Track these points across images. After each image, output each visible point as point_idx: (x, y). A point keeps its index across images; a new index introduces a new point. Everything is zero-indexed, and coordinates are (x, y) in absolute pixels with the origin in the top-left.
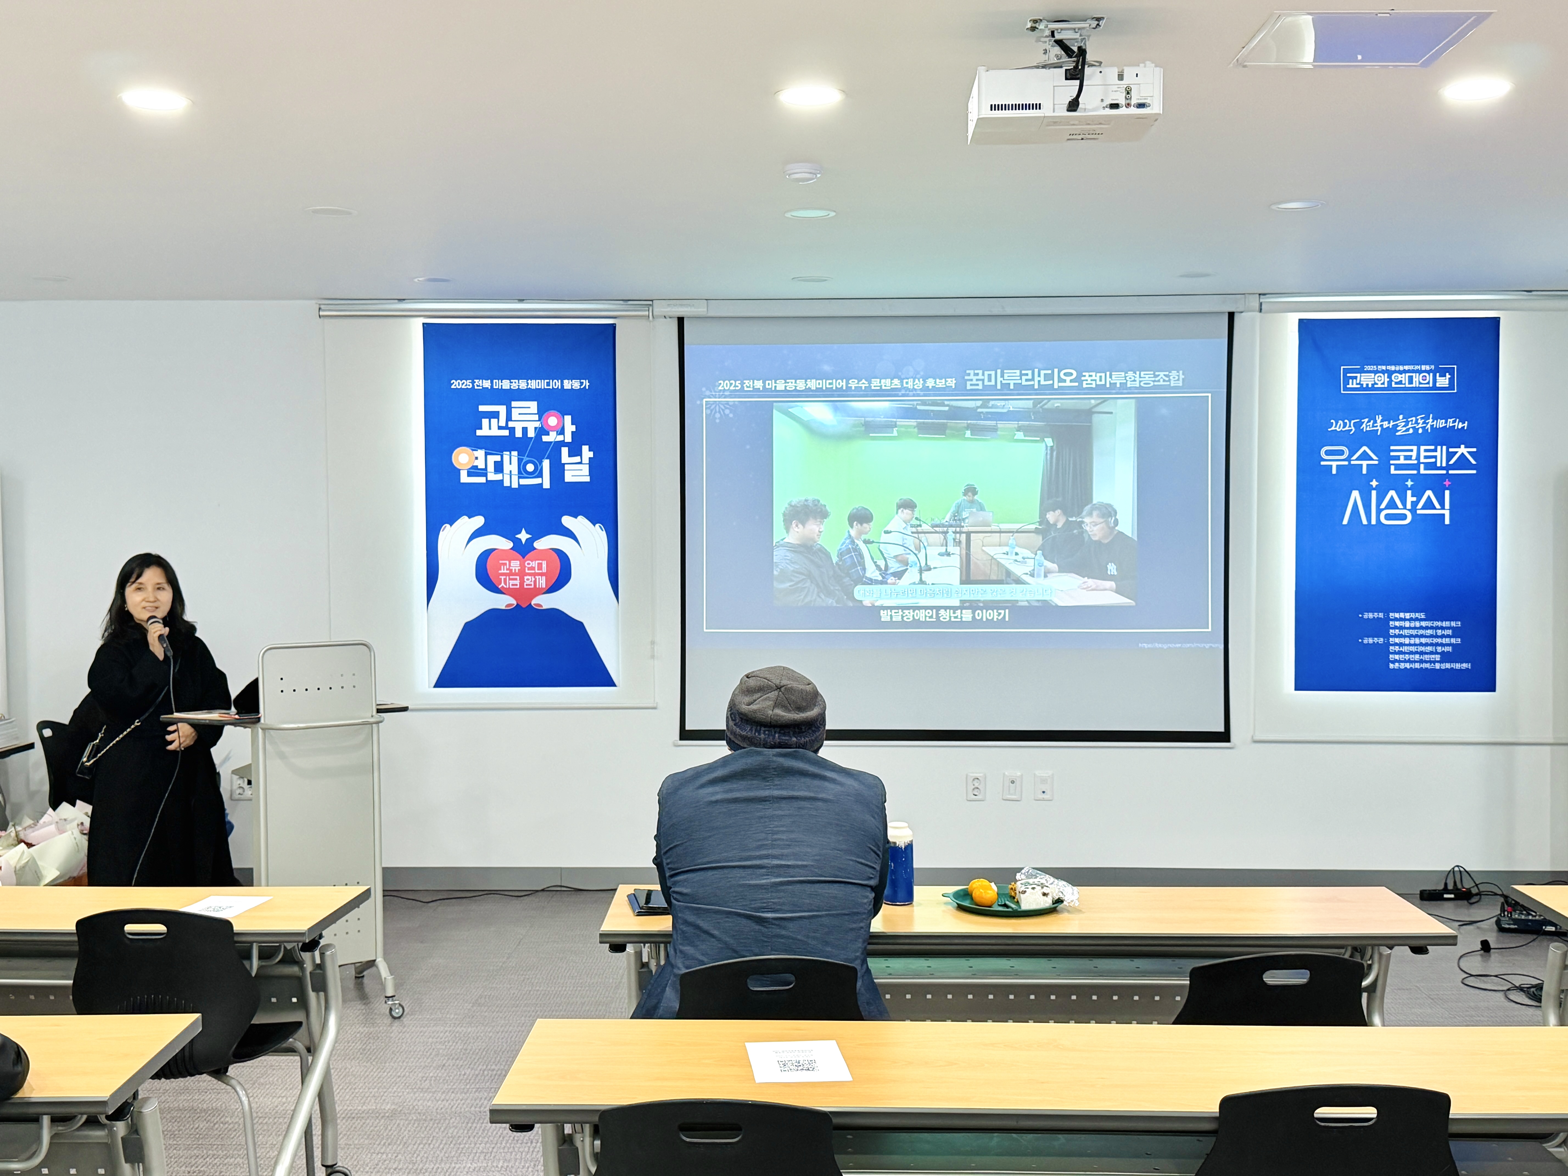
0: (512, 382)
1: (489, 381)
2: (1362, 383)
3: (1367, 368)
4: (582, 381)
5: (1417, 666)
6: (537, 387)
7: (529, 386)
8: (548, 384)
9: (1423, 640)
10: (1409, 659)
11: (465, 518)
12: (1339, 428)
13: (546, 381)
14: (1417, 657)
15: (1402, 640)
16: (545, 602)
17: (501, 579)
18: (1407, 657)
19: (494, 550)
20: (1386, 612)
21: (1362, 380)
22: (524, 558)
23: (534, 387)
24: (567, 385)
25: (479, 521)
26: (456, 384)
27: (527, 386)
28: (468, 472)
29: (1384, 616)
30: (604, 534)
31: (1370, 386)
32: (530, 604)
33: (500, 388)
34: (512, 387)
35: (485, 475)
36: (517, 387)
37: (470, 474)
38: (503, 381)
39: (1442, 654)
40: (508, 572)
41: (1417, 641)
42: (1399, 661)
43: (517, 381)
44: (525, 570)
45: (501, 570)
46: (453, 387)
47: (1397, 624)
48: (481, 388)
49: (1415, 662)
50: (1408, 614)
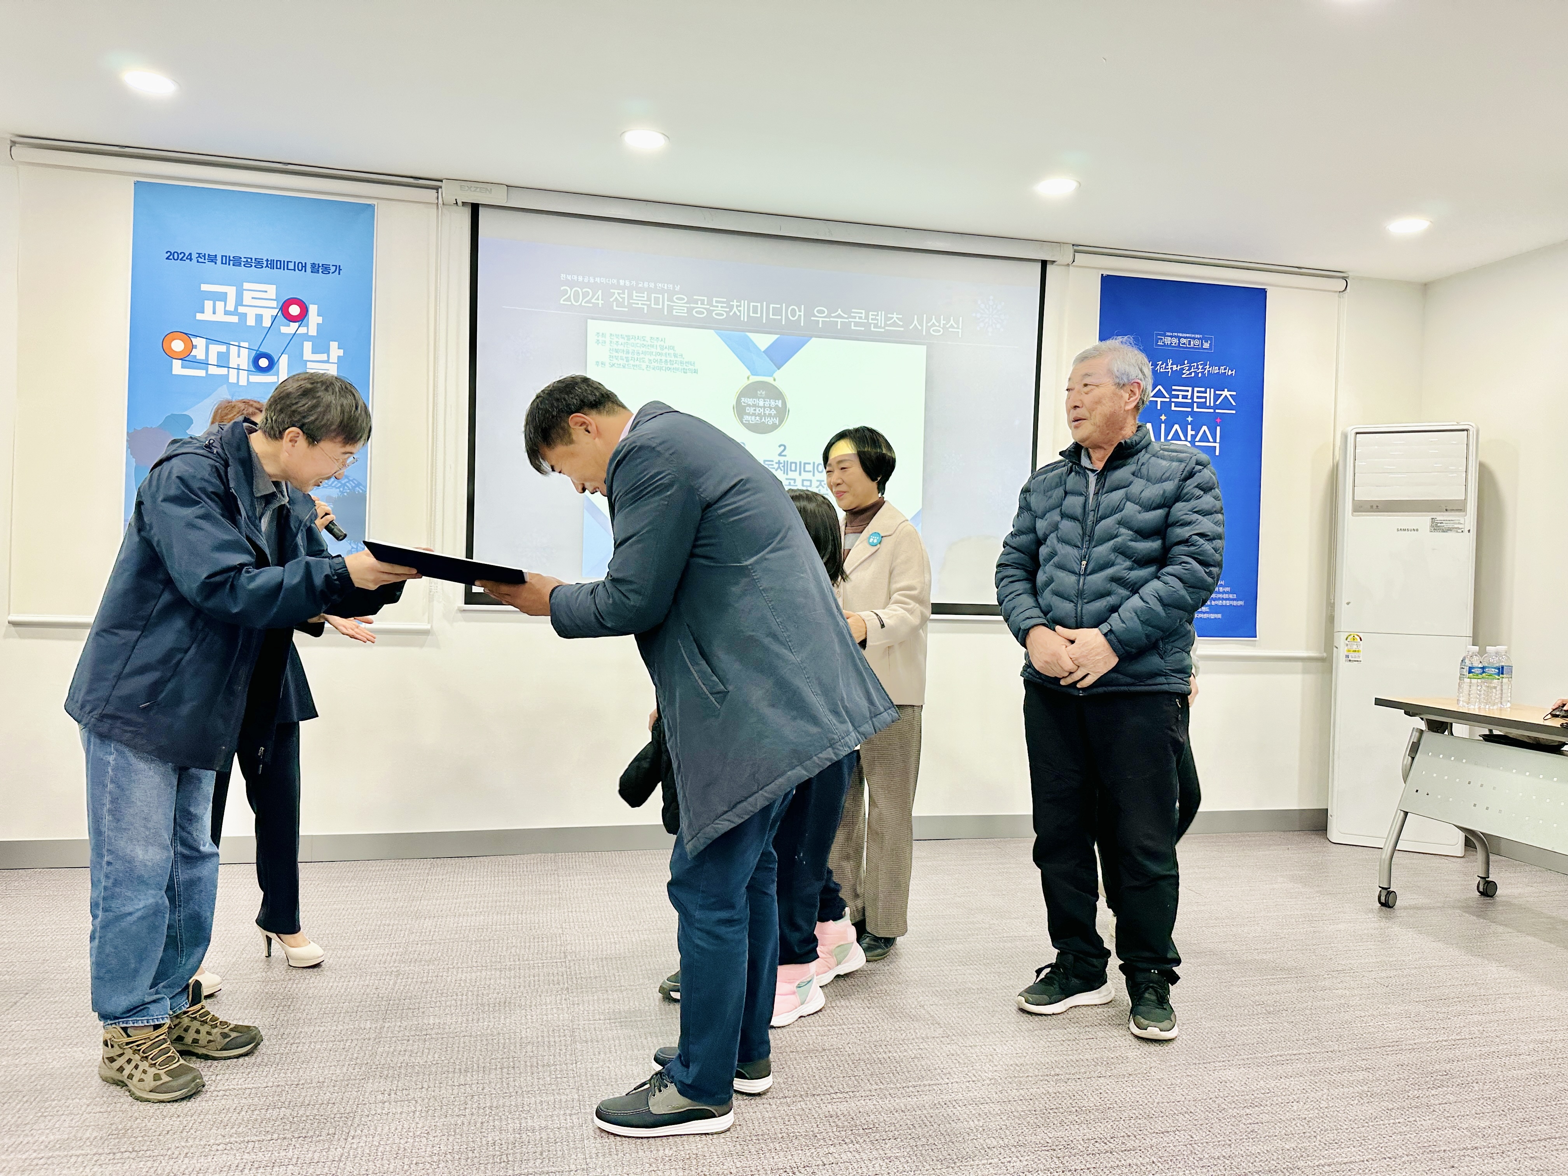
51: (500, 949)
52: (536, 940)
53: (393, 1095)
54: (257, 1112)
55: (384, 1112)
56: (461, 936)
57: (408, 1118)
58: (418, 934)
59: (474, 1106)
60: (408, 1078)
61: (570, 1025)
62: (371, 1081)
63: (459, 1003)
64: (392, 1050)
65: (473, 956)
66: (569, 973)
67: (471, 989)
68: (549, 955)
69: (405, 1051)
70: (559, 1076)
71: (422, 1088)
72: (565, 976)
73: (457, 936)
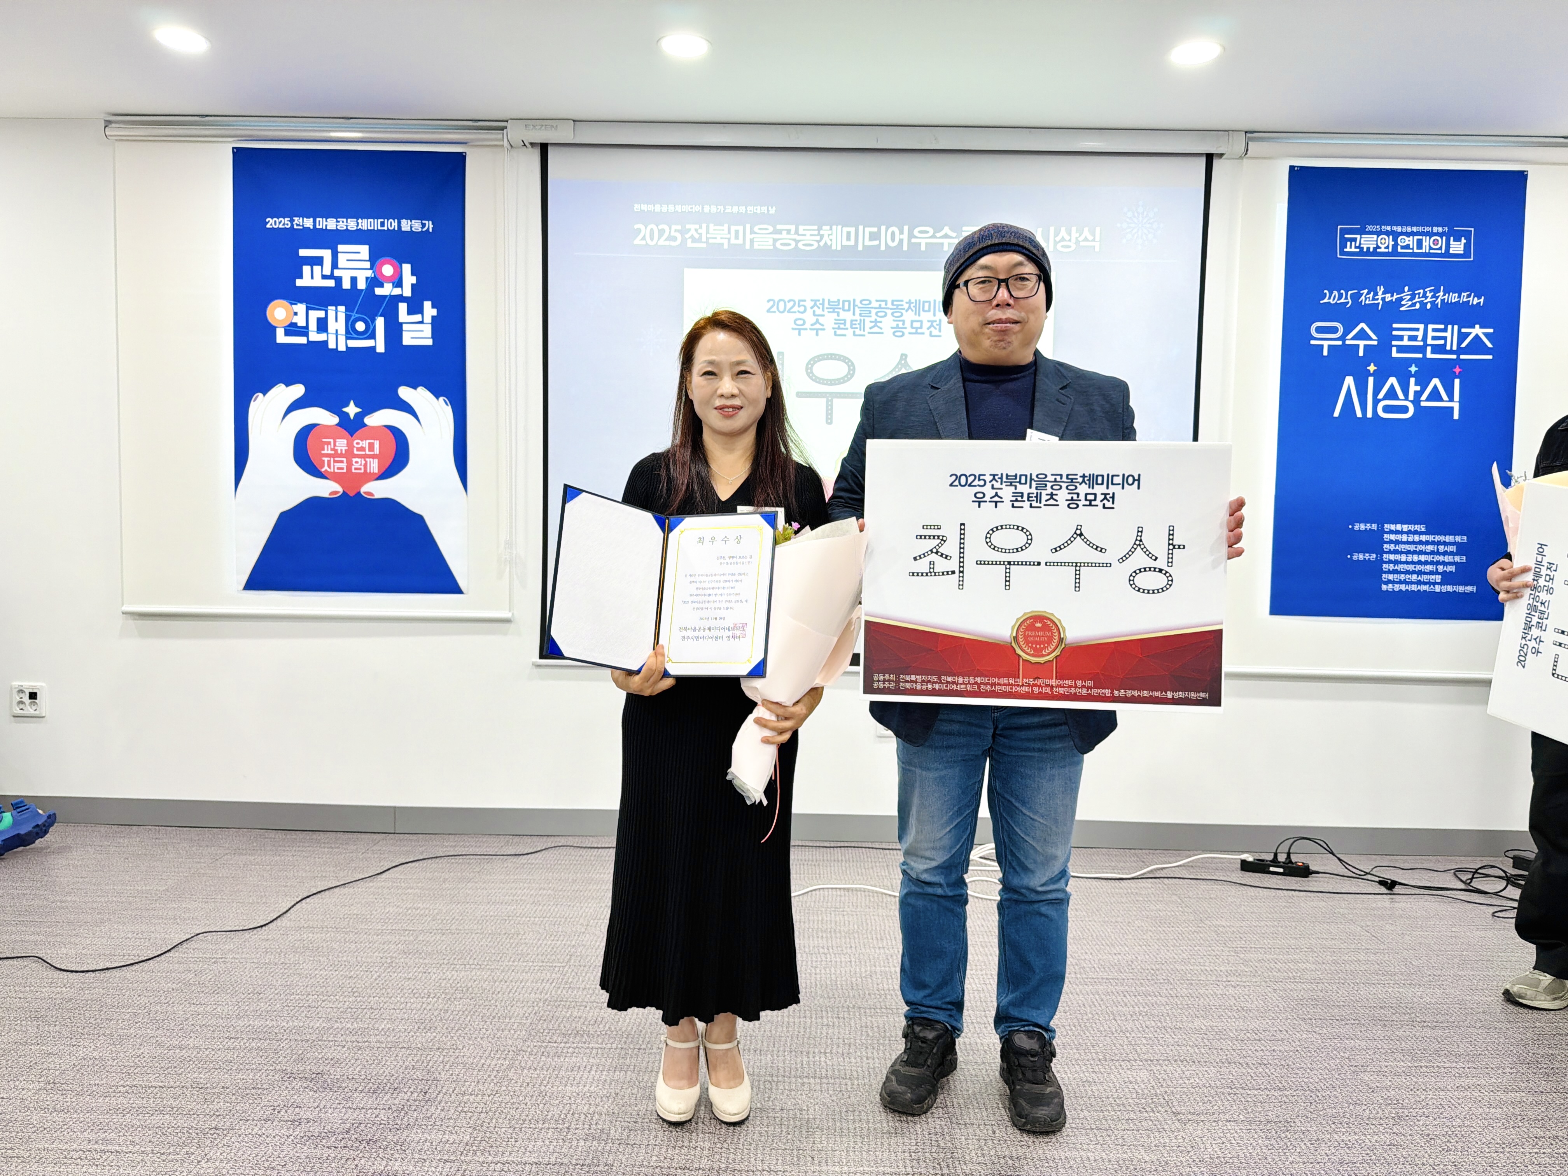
0: (339, 222)
1: (311, 219)
2: (1362, 246)
3: (1369, 228)
4: (424, 222)
5: (1414, 588)
6: (369, 228)
7: (360, 227)
8: (382, 224)
9: (1423, 558)
10: (1405, 580)
11: (281, 387)
12: (1334, 299)
13: (380, 221)
14: (1414, 577)
15: (1397, 557)
16: (378, 489)
17: (324, 461)
18: (1403, 577)
19: (318, 425)
20: (1381, 524)
21: (1362, 242)
22: (352, 436)
23: (364, 228)
24: (406, 225)
25: (298, 390)
26: (272, 223)
27: (357, 226)
28: (285, 330)
29: (1378, 527)
30: (449, 410)
31: (1371, 250)
32: (359, 493)
33: (324, 228)
34: (338, 228)
35: (306, 334)
36: (345, 228)
37: (288, 333)
38: (328, 220)
39: (1443, 574)
40: (333, 452)
41: (1415, 558)
42: (1393, 582)
43: (345, 220)
44: (353, 452)
45: (324, 450)
46: (268, 226)
47: (1393, 537)
48: (301, 228)
49: (1412, 583)
50: (1407, 526)
51: (509, 945)
52: (552, 938)
53: (282, 1113)
54: (140, 1117)
55: (259, 1133)
56: (480, 927)
57: (278, 1144)
58: (440, 921)
59: (353, 1137)
60: (311, 1093)
61: (519, 1047)
62: (274, 1092)
63: (424, 1006)
64: (320, 1056)
65: (476, 951)
66: (560, 980)
67: (447, 991)
68: (554, 957)
69: (332, 1059)
70: (465, 1109)
71: (318, 1107)
72: (554, 984)
73: (476, 927)
